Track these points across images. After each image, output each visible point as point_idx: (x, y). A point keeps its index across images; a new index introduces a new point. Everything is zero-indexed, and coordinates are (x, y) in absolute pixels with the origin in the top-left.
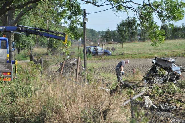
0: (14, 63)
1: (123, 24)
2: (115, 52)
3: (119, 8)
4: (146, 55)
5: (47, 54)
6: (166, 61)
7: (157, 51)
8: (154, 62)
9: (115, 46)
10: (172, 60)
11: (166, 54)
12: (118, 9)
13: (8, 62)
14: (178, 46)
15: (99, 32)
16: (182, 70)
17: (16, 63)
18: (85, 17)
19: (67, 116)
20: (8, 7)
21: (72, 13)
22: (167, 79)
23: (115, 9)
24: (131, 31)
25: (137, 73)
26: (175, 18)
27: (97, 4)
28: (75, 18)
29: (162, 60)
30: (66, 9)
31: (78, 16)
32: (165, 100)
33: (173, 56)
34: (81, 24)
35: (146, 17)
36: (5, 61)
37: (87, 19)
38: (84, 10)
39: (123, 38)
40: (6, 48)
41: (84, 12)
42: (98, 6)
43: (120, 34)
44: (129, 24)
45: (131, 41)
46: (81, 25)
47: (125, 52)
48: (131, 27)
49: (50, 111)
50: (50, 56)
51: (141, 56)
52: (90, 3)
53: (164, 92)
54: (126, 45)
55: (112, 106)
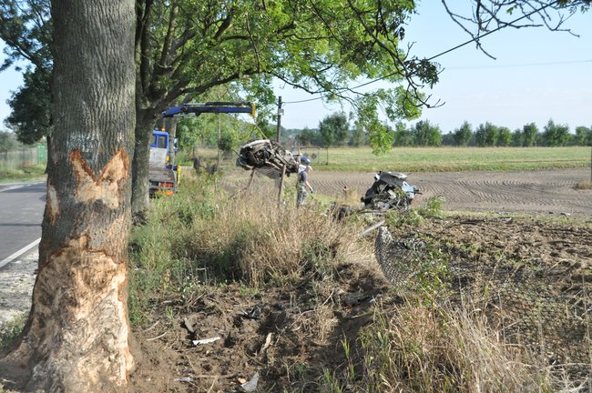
0: (176, 169)
1: (328, 121)
2: (316, 161)
3: (330, 97)
4: (360, 167)
5: (217, 159)
6: (394, 177)
7: (376, 162)
8: (378, 177)
9: (316, 151)
10: (404, 176)
11: (389, 167)
12: (329, 99)
13: (167, 167)
14: (405, 156)
15: (290, 131)
16: (416, 192)
17: (179, 170)
18: (280, 107)
19: (278, 250)
20: (182, 89)
21: (262, 100)
22: (395, 204)
23: (326, 99)
24: (339, 131)
25: (350, 192)
26: (408, 116)
27: (310, 90)
28: (264, 108)
29: (389, 175)
30: (252, 94)
31: (270, 106)
32: (406, 233)
33: (404, 171)
34: (274, 117)
35: (367, 112)
36: (164, 167)
37: (283, 111)
38: (280, 97)
39: (328, 140)
40: (165, 148)
41: (280, 100)
42: (312, 93)
43: (323, 135)
44: (337, 122)
45: (338, 145)
46: (274, 119)
47: (330, 162)
48: (340, 126)
49: (253, 242)
50: (221, 161)
51: (353, 167)
52: (300, 87)
53: (402, 222)
54: (333, 152)
55: (342, 240)
